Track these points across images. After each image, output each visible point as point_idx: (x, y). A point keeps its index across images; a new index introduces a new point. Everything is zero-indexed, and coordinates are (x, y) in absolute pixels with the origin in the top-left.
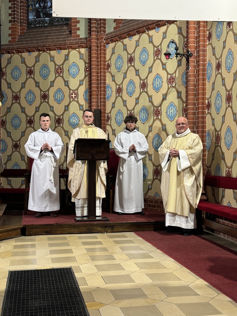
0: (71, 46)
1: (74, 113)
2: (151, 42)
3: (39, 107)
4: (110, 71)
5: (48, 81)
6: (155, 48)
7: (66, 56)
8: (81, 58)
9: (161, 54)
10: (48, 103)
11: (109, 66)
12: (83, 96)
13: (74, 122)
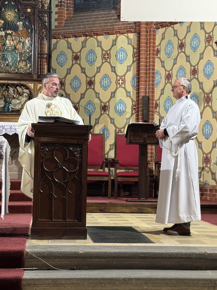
0: (120, 31)
1: (121, 100)
2: (203, 28)
3: (84, 94)
4: (159, 56)
5: (95, 66)
6: (207, 35)
7: (114, 41)
8: (129, 44)
9: (212, 41)
10: (94, 89)
11: (158, 51)
12: (131, 82)
13: (121, 109)
